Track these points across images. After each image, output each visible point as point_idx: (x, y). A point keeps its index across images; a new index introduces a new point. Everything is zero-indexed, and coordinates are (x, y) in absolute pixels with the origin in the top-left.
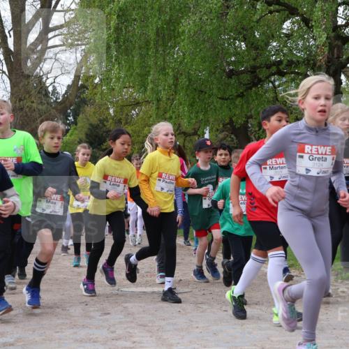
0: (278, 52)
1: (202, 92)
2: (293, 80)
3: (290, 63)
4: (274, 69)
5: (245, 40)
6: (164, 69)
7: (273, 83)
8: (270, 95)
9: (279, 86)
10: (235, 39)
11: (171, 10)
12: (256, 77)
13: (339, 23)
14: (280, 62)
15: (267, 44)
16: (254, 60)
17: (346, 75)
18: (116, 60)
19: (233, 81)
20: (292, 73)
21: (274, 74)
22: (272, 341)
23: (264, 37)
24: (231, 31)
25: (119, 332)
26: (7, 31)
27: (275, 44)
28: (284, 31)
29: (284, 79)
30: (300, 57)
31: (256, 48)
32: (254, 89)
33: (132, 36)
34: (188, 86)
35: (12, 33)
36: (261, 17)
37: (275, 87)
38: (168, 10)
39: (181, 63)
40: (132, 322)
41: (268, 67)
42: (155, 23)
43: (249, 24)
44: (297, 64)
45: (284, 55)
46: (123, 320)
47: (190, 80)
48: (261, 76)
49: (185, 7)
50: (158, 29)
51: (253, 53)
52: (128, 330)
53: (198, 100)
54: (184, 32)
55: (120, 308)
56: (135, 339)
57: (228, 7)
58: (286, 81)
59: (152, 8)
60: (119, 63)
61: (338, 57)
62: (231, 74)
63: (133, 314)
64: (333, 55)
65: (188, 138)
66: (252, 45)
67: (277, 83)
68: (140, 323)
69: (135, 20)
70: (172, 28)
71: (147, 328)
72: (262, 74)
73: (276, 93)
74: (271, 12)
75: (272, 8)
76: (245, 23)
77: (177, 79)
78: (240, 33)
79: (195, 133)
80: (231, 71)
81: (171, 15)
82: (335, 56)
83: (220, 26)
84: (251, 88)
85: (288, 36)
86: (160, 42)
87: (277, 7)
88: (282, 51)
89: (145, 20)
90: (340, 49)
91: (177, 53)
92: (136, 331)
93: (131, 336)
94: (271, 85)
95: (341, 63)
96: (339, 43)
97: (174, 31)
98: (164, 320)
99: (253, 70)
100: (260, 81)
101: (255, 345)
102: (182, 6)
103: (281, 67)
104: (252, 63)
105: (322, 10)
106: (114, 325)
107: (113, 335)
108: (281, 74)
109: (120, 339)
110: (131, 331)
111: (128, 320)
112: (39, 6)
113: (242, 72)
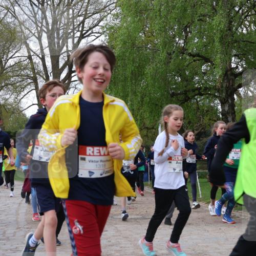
0: (198, 83)
1: (157, 105)
2: (208, 98)
3: (206, 89)
4: (197, 92)
5: (180, 76)
6: (135, 93)
7: (196, 99)
8: (194, 106)
9: (200, 101)
10: (175, 76)
11: (139, 60)
12: (187, 96)
13: (233, 66)
14: (201, 88)
15: (193, 78)
16: (186, 87)
17: (237, 95)
18: (109, 88)
19: (174, 99)
20: (207, 94)
21: (197, 95)
22: (199, 246)
23: (191, 75)
24: (173, 71)
25: (113, 241)
26: (49, 73)
27: (197, 78)
28: (202, 71)
29: (202, 97)
30: (211, 85)
31: (187, 81)
32: (186, 103)
33: (118, 75)
34: (149, 102)
35: (52, 74)
36: (190, 63)
37: (197, 102)
38: (138, 60)
39: (145, 89)
40: (120, 236)
41: (194, 91)
42: (130, 68)
43: (183, 67)
44: (210, 89)
45: (202, 84)
46: (115, 234)
47: (150, 99)
48: (189, 96)
49: (147, 59)
50: (132, 71)
51: (185, 83)
52: (118, 240)
53: (154, 109)
54: (147, 73)
55: (113, 227)
56: (121, 246)
57: (171, 58)
58: (204, 99)
59: (129, 60)
60: (111, 90)
61: (232, 85)
62: (173, 95)
63: (120, 231)
64: (229, 84)
65: (149, 131)
66: (185, 79)
67: (199, 99)
68: (125, 236)
69: (119, 66)
70: (140, 70)
71: (128, 239)
72: (190, 95)
73: (198, 105)
74: (194, 61)
75: (195, 58)
76: (180, 67)
77: (143, 98)
78: (178, 72)
79: (153, 128)
80: (173, 93)
81: (140, 63)
82: (231, 85)
83: (167, 69)
84: (184, 103)
85: (205, 74)
86: (134, 78)
87: (198, 58)
88: (201, 82)
89: (125, 66)
90: (233, 81)
91: (143, 84)
92: (122, 241)
93: (120, 244)
94: (195, 100)
95: (234, 88)
96: (233, 77)
97: (141, 72)
98: (138, 234)
99: (185, 93)
100: (189, 98)
101: (189, 248)
102: (146, 58)
103: (201, 91)
104: (185, 88)
105: (220, 59)
106: (110, 238)
107: (110, 243)
108: (201, 95)
109: (113, 245)
110: (120, 241)
111: (117, 234)
112: (67, 59)
113: (179, 94)
